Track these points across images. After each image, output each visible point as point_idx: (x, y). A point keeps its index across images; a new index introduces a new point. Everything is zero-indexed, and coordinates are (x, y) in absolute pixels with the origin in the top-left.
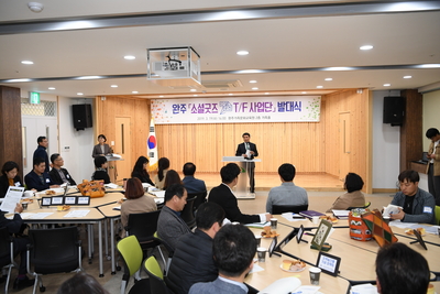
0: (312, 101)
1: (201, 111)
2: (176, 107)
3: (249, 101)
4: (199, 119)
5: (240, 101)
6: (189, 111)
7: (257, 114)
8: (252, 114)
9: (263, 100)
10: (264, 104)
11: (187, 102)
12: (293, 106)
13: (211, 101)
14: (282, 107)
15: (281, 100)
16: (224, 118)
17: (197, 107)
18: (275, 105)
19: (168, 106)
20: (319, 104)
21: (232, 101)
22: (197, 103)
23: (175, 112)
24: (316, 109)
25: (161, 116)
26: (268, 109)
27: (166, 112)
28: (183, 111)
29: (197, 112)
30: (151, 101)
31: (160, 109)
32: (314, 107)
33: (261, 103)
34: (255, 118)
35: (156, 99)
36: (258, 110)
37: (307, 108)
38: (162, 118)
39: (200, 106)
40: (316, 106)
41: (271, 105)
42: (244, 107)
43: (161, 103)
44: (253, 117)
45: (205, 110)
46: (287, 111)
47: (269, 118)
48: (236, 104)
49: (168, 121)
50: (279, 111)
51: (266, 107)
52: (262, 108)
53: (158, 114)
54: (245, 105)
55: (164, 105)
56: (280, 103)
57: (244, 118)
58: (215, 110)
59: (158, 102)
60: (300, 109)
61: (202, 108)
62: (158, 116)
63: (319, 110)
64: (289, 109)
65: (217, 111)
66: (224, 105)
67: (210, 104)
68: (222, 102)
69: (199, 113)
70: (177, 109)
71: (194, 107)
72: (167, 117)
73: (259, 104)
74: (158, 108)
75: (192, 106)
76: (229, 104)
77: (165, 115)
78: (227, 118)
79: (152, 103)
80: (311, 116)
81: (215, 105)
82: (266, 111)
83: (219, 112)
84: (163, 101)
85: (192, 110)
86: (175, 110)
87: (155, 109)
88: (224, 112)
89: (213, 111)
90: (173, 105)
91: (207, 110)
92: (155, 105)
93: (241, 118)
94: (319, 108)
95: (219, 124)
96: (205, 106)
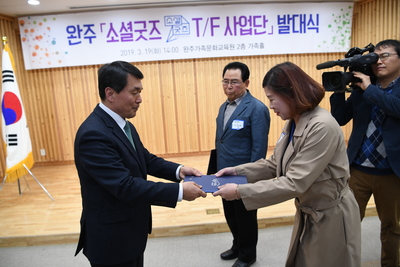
0: (338, 12)
1: (128, 38)
2: (73, 32)
3: (223, 13)
4: (124, 53)
5: (205, 14)
6: (101, 37)
7: (239, 39)
8: (230, 39)
9: (249, 12)
11: (95, 20)
12: (306, 24)
13: (147, 16)
14: (285, 26)
15: (284, 11)
16: (175, 50)
17: (117, 28)
18: (273, 22)
19: (57, 29)
20: (349, 18)
21: (189, 15)
22: (118, 20)
23: (73, 41)
24: (345, 28)
25: (45, 52)
26: (259, 30)
27: (54, 43)
28: (90, 38)
29: (119, 38)
30: (20, 19)
31: (41, 37)
32: (341, 25)
33: (245, 18)
34: (236, 47)
35: (29, 16)
36: (241, 30)
37: (330, 26)
38: (47, 55)
39: (123, 27)
40: (344, 23)
41: (265, 21)
42: (212, 27)
43: (41, 24)
44: (232, 46)
45: (136, 35)
46: (294, 31)
47: (262, 46)
48: (197, 20)
49: (60, 62)
50: (280, 33)
51: (255, 26)
52: (248, 27)
53: (37, 47)
54: (215, 22)
55: (49, 28)
56: (282, 17)
57: (215, 48)
58: (155, 34)
59: (35, 23)
60: (317, 29)
61: (129, 31)
62: (37, 52)
63: (350, 30)
64: (297, 28)
65: (159, 36)
66: (174, 23)
67: (144, 22)
68: (169, 17)
69: (122, 41)
70: (76, 34)
71: (112, 29)
72: (57, 53)
73: (243, 20)
74: (35, 34)
75: (106, 28)
76: (184, 21)
77: (53, 49)
78: (181, 49)
79: (22, 25)
80: (337, 42)
81: (154, 22)
82: (256, 33)
83: (164, 38)
84: (45, 20)
85: (108, 36)
86: (72, 37)
87: (30, 37)
88: (174, 37)
89: (152, 36)
90: (68, 28)
91: (138, 34)
92: (29, 29)
93: (209, 48)
94: (350, 26)
95: (164, 62)
96: (135, 27)
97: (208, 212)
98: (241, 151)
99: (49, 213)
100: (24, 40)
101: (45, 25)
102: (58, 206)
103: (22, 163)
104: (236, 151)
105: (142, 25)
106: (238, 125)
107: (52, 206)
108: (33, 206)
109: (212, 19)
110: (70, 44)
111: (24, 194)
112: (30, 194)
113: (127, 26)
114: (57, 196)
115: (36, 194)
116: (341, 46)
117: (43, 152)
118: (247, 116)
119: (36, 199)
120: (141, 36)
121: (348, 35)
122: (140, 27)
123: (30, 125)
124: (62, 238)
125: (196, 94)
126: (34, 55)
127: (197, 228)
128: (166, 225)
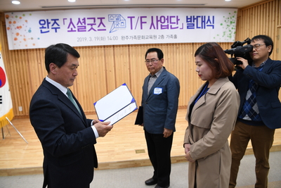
0: (227, 15)
1: (82, 29)
2: (44, 24)
3: (149, 14)
4: (79, 39)
5: (137, 14)
6: (64, 28)
7: (159, 32)
8: (154, 32)
9: (167, 13)
10: (169, 19)
11: (60, 16)
12: (206, 22)
13: (96, 14)
14: (191, 23)
15: (191, 13)
16: (116, 38)
17: (75, 22)
18: (183, 21)
19: (32, 22)
20: (235, 19)
21: (125, 14)
22: (75, 17)
23: (44, 30)
24: (231, 26)
25: (23, 37)
26: (174, 26)
27: (30, 31)
28: (56, 29)
29: (76, 29)
30: (6, 14)
31: (21, 27)
32: (229, 24)
33: (164, 17)
34: (158, 37)
35: (12, 12)
36: (162, 26)
37: (221, 24)
38: (25, 40)
39: (79, 21)
40: (231, 22)
41: (178, 20)
42: (142, 23)
43: (21, 18)
44: (155, 37)
45: (88, 27)
46: (197, 27)
47: (176, 37)
48: (131, 18)
49: (34, 45)
50: (188, 28)
51: (171, 23)
52: (166, 24)
53: (18, 34)
54: (144, 20)
55: (26, 21)
56: (189, 17)
57: (143, 37)
58: (102, 27)
59: (16, 17)
60: (213, 26)
61: (83, 24)
62: (18, 37)
63: (235, 27)
64: (200, 25)
65: (104, 28)
66: (115, 20)
67: (94, 19)
68: (112, 15)
69: (79, 31)
70: (46, 26)
71: (71, 22)
72: (32, 39)
73: (163, 18)
74: (16, 25)
75: (68, 22)
76: (122, 19)
77: (29, 36)
78: (120, 38)
79: (7, 18)
80: (226, 35)
81: (101, 19)
82: (171, 28)
83: (108, 30)
84: (24, 15)
85: (68, 28)
86: (43, 27)
87: (13, 27)
88: (115, 29)
89: (99, 28)
90: (40, 21)
91: (90, 27)
92: (12, 21)
93: (139, 37)
94: (235, 24)
95: (107, 46)
96: (88, 21)
97: (137, 151)
98: (160, 109)
99: (24, 152)
100: (9, 29)
101: (24, 18)
102: (31, 147)
103: (5, 116)
104: (157, 109)
105: (93, 20)
106: (158, 91)
107: (27, 147)
108: (13, 147)
109: (141, 17)
110: (42, 32)
111: (6, 138)
112: (11, 139)
113: (82, 21)
114: (30, 140)
115: (15, 139)
116: (229, 38)
117: (20, 109)
118: (164, 85)
119: (14, 142)
120: (92, 28)
121: (234, 31)
122: (92, 21)
123: (11, 89)
124: (33, 170)
125: (130, 69)
126: (16, 39)
127: (129, 163)
128: (107, 161)
